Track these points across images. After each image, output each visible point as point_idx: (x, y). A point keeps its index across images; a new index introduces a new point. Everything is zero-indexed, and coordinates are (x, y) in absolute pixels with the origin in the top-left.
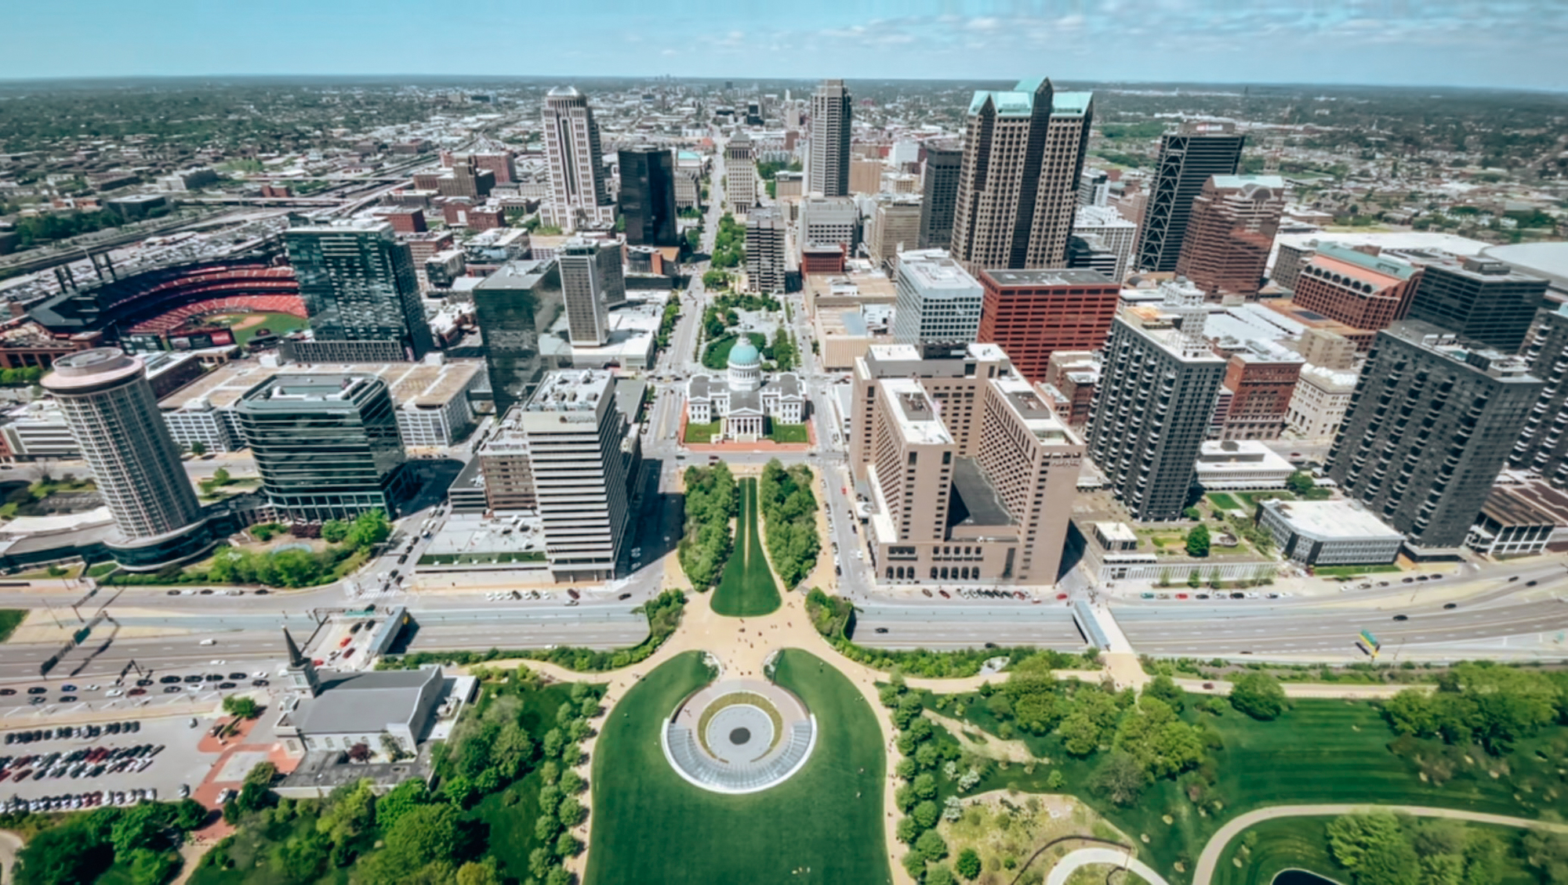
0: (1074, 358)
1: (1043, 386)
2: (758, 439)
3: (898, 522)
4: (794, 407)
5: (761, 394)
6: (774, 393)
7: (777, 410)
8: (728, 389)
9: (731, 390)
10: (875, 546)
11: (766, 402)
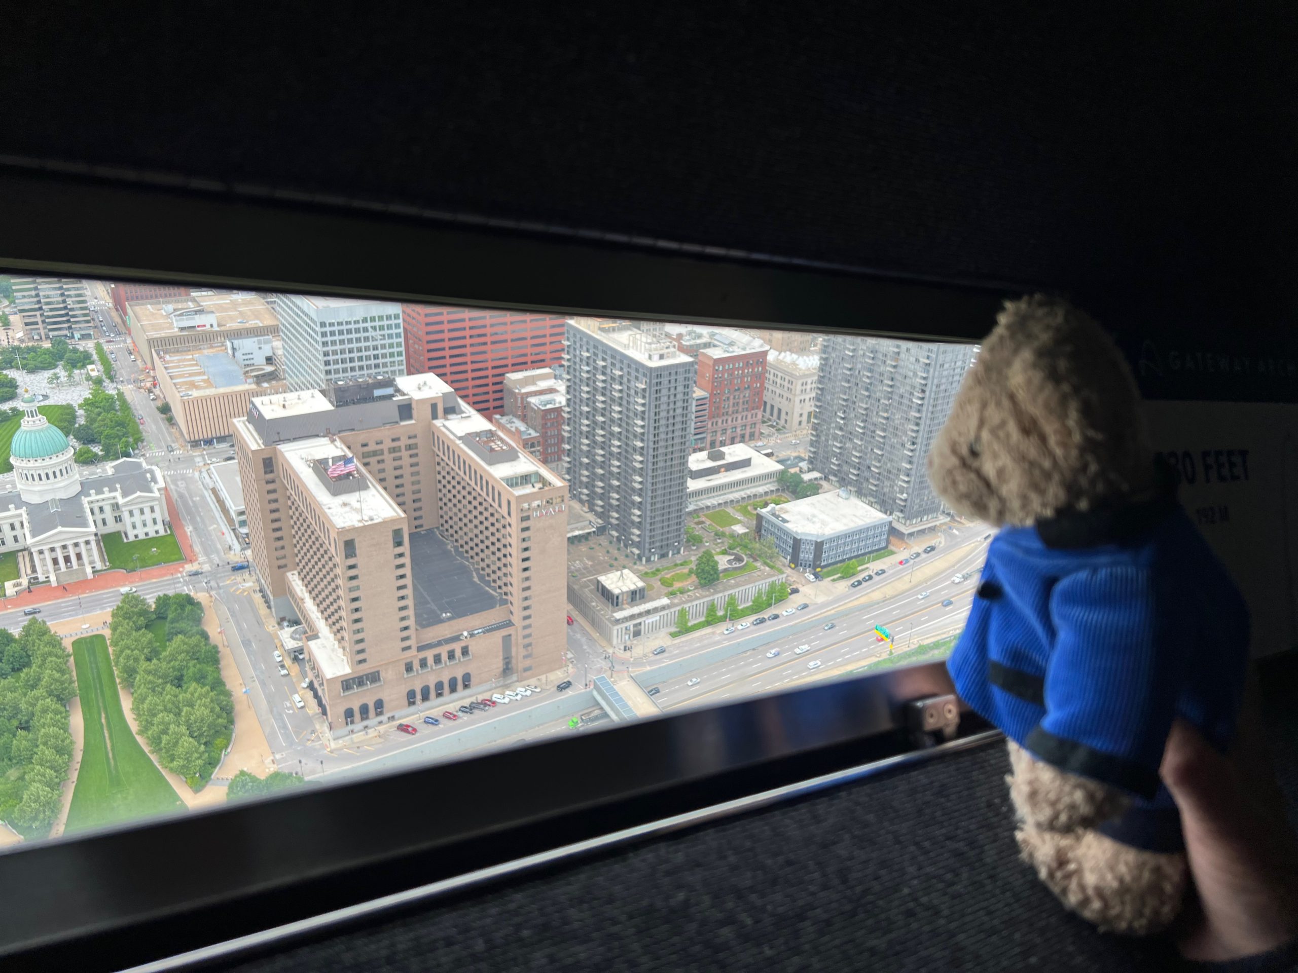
0: (533, 380)
1: (504, 420)
2: (94, 572)
3: (347, 645)
4: (147, 511)
5: (85, 500)
6: (107, 495)
7: (118, 519)
8: (20, 503)
9: (27, 504)
10: (322, 684)
11: (97, 511)
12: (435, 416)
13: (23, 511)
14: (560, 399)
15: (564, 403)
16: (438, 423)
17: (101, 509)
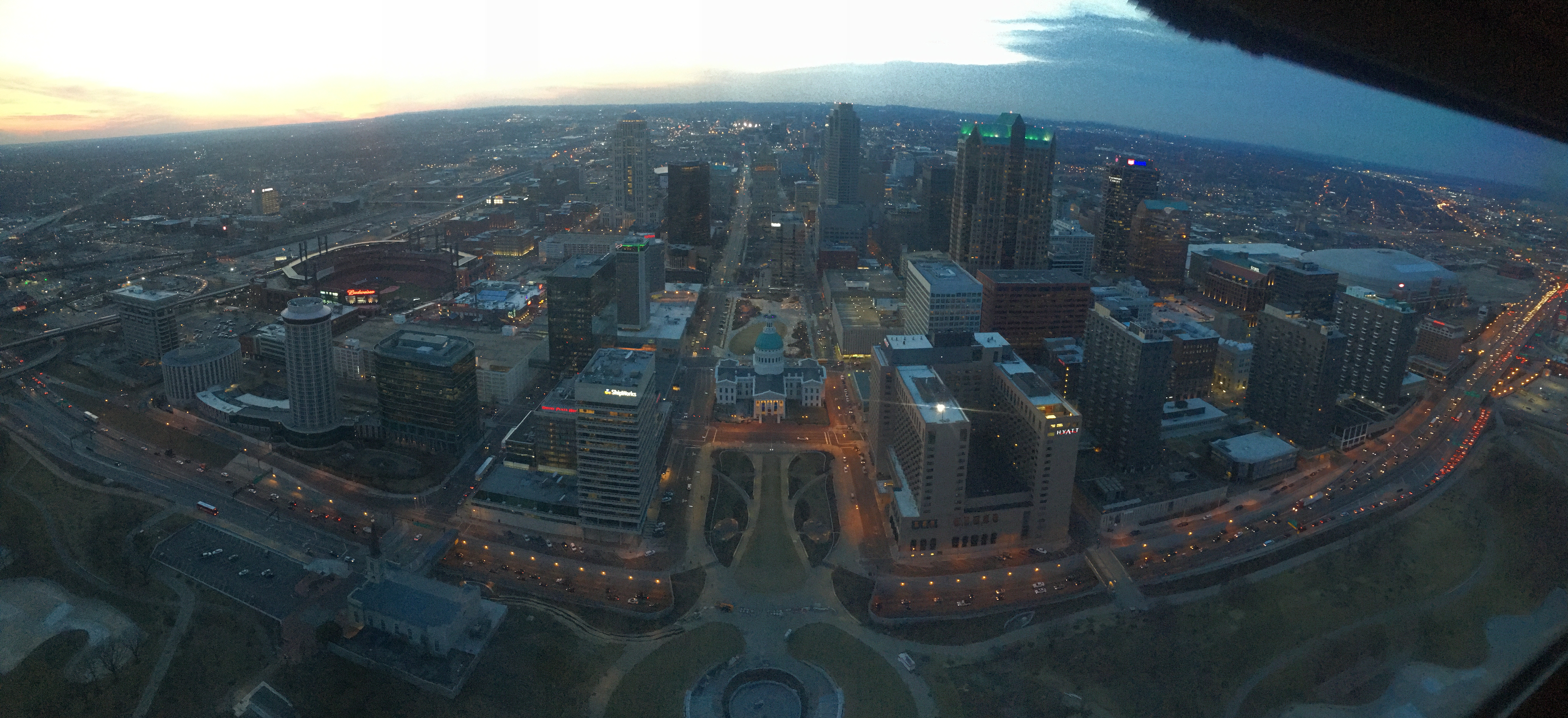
0: (1061, 344)
1: (1041, 368)
2: (781, 420)
3: (920, 497)
4: (815, 391)
5: (785, 378)
6: (796, 377)
7: (799, 393)
8: (753, 373)
9: (756, 374)
10: (898, 521)
11: (789, 386)
12: (995, 360)
13: (754, 378)
14: (1080, 358)
15: (1081, 361)
16: (998, 364)
17: (791, 384)
